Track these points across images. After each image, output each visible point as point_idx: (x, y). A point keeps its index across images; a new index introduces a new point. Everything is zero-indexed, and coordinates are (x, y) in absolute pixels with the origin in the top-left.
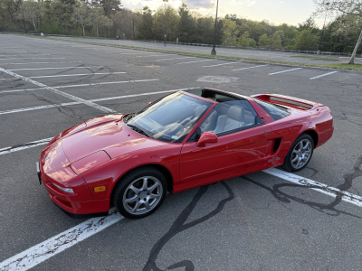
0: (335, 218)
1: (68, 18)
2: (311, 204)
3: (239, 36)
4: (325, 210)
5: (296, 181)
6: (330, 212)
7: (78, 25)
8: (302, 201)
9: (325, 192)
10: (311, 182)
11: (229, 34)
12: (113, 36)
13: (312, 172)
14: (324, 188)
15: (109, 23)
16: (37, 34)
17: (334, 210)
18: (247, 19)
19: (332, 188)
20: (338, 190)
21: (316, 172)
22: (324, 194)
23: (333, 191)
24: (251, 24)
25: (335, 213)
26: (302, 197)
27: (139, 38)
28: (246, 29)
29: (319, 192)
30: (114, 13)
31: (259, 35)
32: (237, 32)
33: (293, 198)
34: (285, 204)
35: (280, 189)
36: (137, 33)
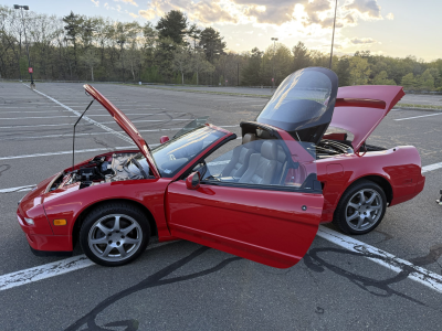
0: (380, 299)
1: (168, 65)
2: (353, 277)
3: (371, 77)
4: (370, 288)
5: (350, 247)
6: (378, 291)
7: (178, 73)
8: (342, 272)
9: (387, 265)
10: (372, 249)
11: (358, 75)
12: (215, 83)
13: (383, 237)
14: (388, 260)
15: (210, 68)
16: (135, 82)
17: (386, 289)
18: (385, 56)
19: (401, 261)
20: (409, 264)
21: (388, 237)
22: (383, 267)
23: (399, 264)
24: (390, 62)
25: (385, 292)
26: (345, 267)
27: (244, 84)
28: (384, 68)
29: (377, 264)
30: (218, 57)
31: (401, 75)
32: (368, 72)
33: (331, 267)
34: (313, 273)
35: (319, 254)
36: (241, 78)
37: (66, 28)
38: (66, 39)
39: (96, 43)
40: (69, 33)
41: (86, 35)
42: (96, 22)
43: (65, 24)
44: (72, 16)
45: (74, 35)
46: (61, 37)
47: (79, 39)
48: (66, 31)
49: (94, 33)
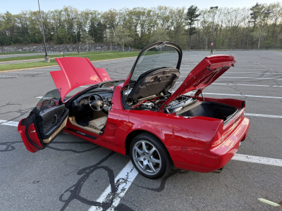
37: (251, 14)
38: (249, 22)
39: (270, 22)
40: (252, 17)
41: (264, 17)
42: (274, 6)
43: (251, 12)
44: (257, 5)
45: (255, 19)
46: (247, 21)
47: (258, 20)
48: (250, 16)
49: (271, 14)
